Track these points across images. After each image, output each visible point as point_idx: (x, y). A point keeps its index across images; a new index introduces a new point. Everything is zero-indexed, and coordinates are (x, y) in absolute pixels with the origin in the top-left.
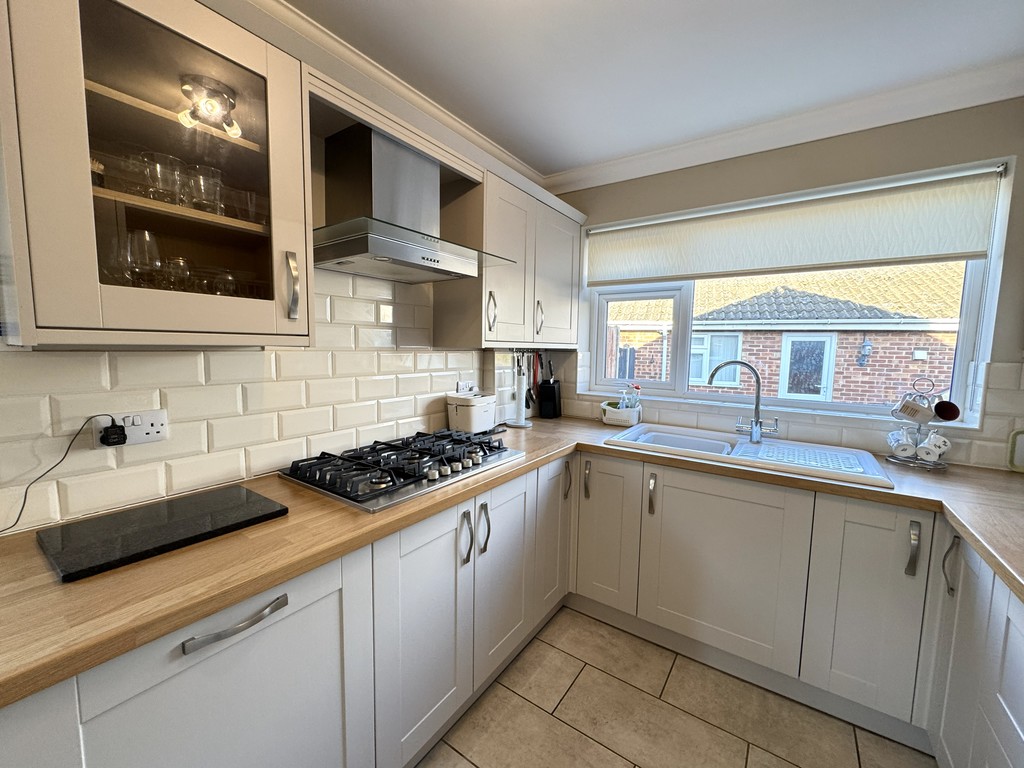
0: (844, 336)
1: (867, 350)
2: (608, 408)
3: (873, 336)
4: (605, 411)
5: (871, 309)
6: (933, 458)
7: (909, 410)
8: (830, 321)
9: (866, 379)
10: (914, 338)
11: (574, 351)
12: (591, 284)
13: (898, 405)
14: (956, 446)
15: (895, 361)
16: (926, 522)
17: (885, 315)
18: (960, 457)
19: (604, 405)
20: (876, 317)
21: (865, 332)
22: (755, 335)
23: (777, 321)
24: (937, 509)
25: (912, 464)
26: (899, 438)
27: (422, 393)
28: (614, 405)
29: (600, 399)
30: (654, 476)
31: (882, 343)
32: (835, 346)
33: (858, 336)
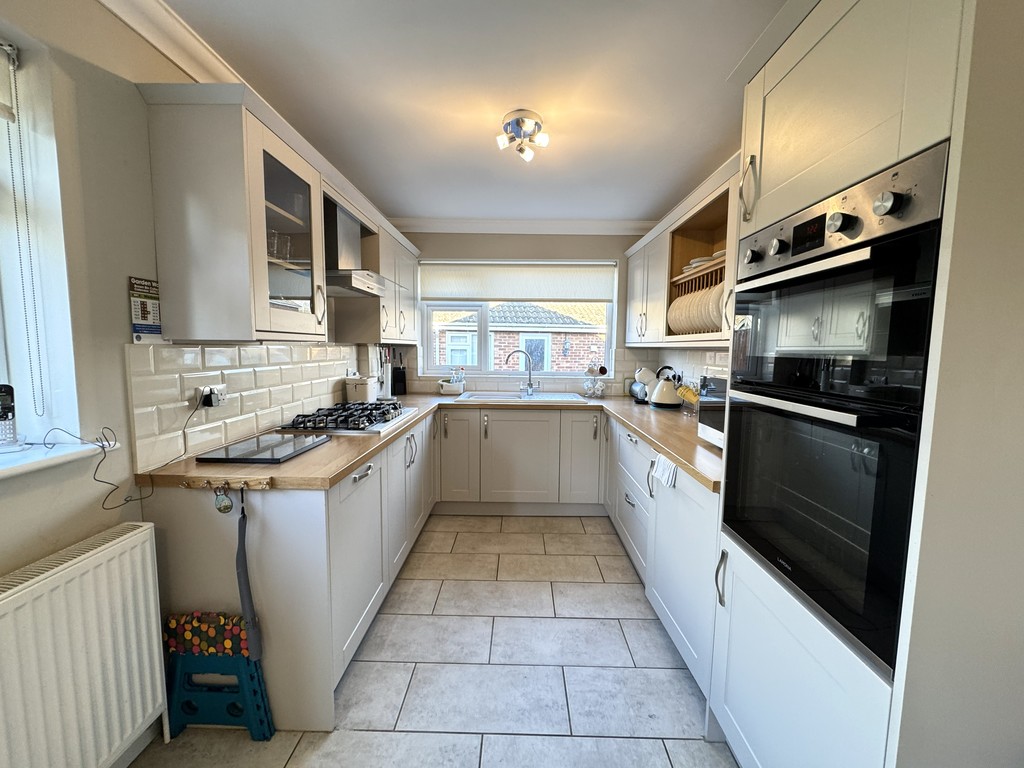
0: (555, 336)
1: (568, 346)
2: (444, 383)
3: (570, 336)
4: (442, 386)
5: (568, 318)
6: (599, 393)
7: (591, 371)
8: (547, 325)
9: (568, 365)
10: (591, 337)
11: (415, 346)
12: (423, 299)
13: (586, 370)
14: (607, 387)
15: (582, 353)
16: (598, 415)
17: (576, 322)
18: (608, 392)
19: (440, 382)
20: (571, 323)
21: (566, 333)
22: (502, 335)
23: (515, 325)
24: (601, 409)
25: (592, 396)
26: (587, 385)
27: (331, 376)
28: (448, 381)
29: (438, 378)
30: (487, 416)
31: (574, 341)
32: (550, 343)
33: (563, 336)
